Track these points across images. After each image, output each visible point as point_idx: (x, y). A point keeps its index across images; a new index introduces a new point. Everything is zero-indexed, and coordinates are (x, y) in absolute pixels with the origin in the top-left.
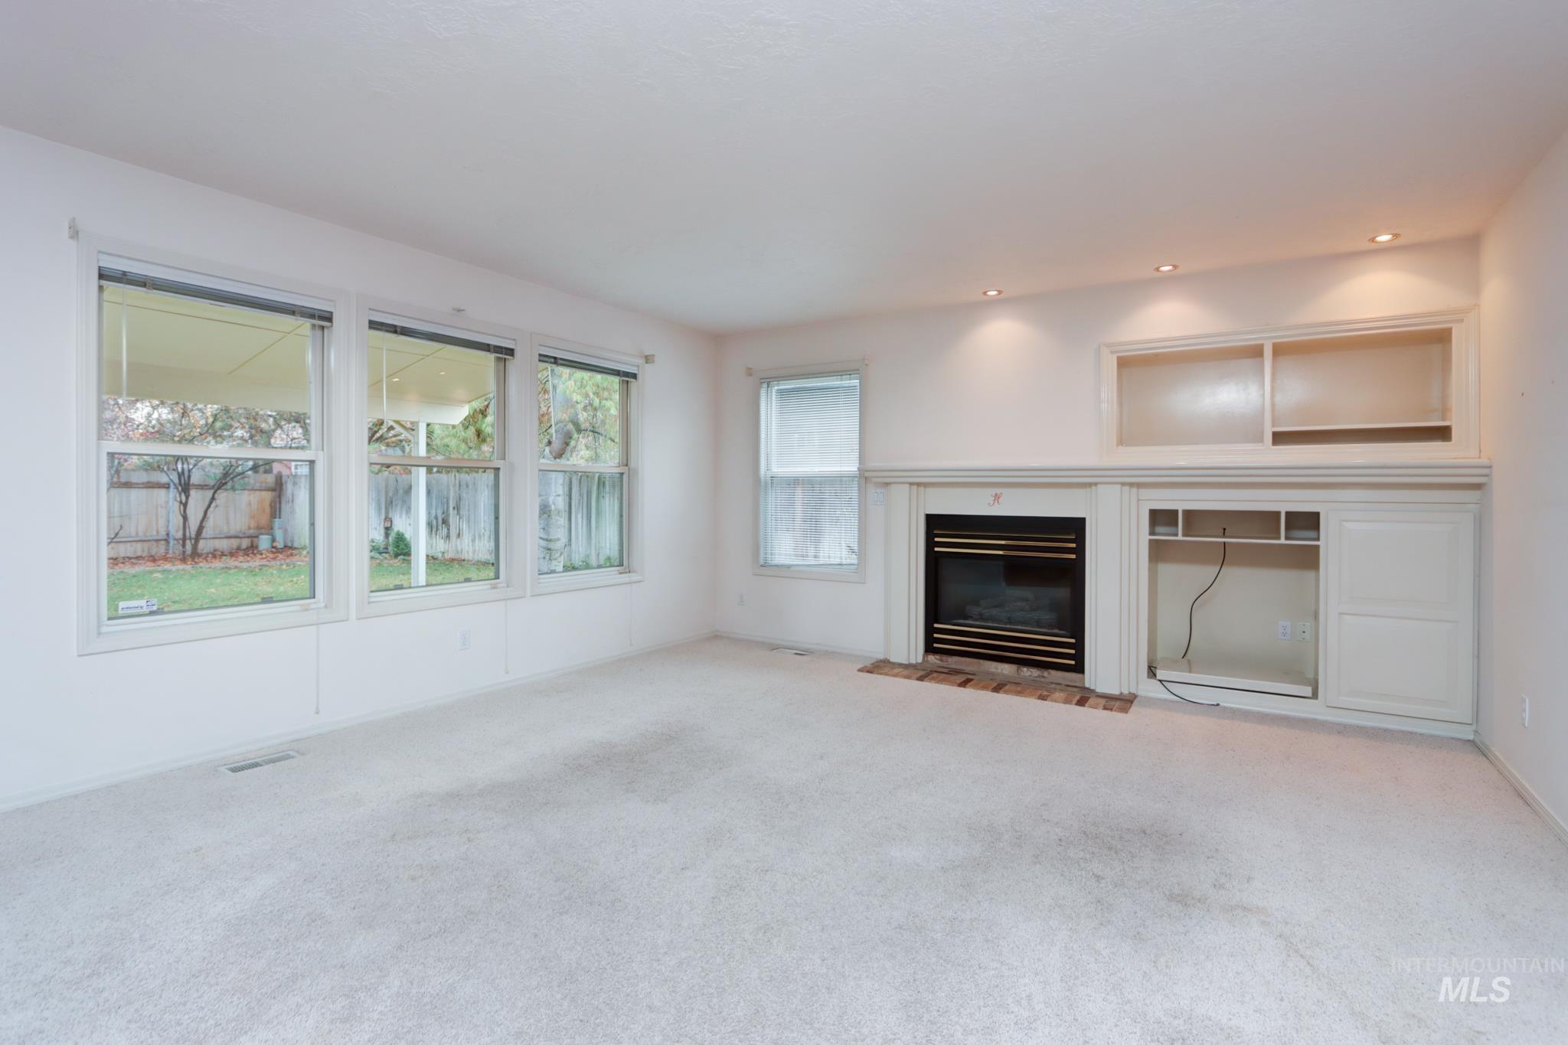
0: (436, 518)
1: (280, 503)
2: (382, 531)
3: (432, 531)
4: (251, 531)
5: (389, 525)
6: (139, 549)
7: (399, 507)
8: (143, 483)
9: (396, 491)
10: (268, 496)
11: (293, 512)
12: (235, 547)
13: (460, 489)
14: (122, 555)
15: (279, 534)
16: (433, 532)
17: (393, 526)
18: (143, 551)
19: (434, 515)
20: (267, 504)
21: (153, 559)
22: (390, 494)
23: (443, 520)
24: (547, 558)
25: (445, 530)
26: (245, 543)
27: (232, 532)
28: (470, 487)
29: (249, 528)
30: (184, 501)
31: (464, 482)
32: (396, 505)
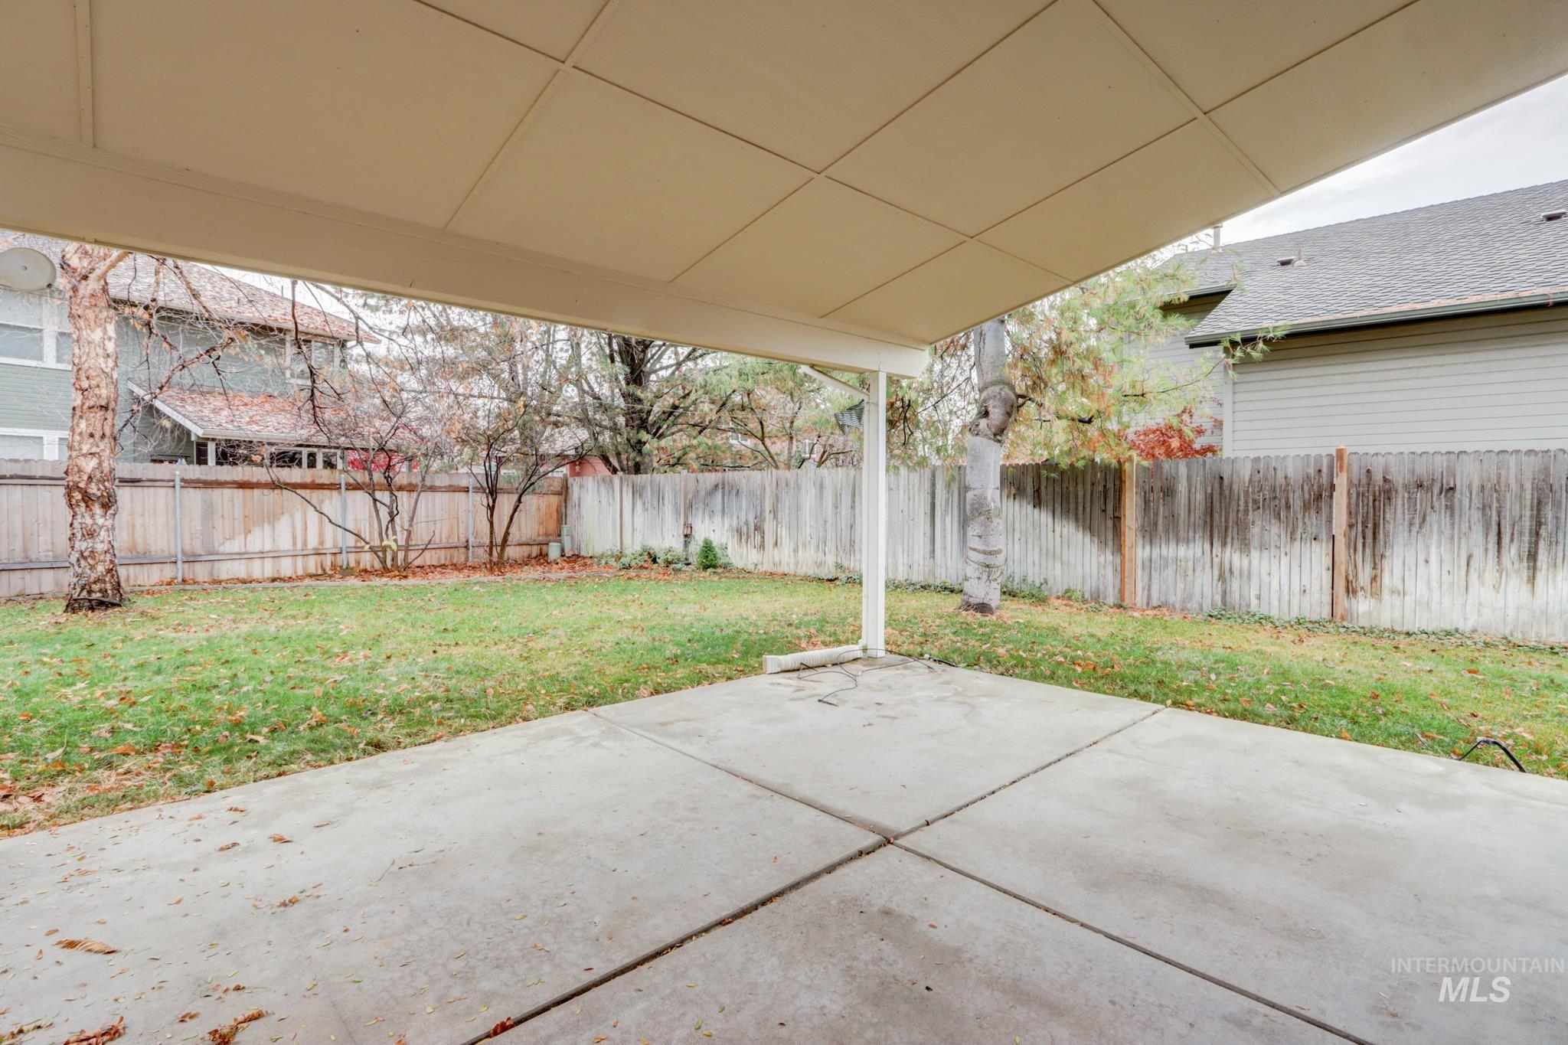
0: (747, 523)
1: (566, 507)
2: (682, 539)
3: (741, 539)
4: (541, 538)
5: (689, 532)
6: (441, 557)
7: (700, 510)
8: (445, 487)
9: (697, 492)
10: (554, 500)
11: (580, 517)
12: (526, 555)
13: (777, 488)
14: (428, 563)
15: (567, 541)
16: (743, 540)
17: (693, 533)
18: (446, 559)
19: (744, 520)
20: (555, 507)
21: (455, 567)
22: (690, 496)
23: (755, 526)
24: (985, 577)
25: (758, 538)
26: (535, 550)
27: (524, 540)
28: (792, 485)
29: (539, 535)
30: (491, 505)
31: (783, 480)
32: (697, 509)
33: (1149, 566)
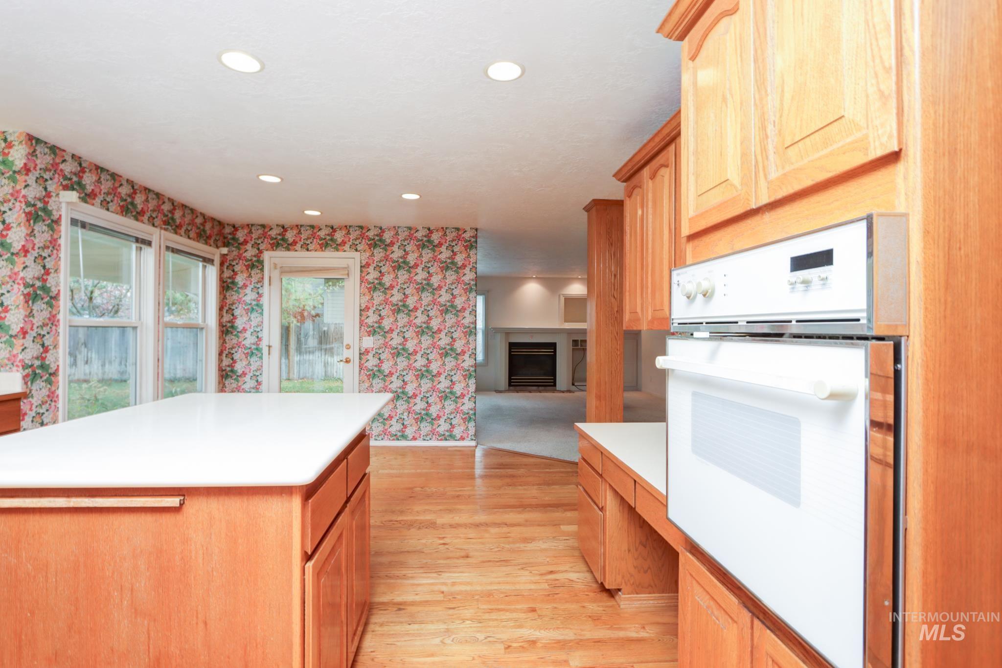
33: (299, 363)
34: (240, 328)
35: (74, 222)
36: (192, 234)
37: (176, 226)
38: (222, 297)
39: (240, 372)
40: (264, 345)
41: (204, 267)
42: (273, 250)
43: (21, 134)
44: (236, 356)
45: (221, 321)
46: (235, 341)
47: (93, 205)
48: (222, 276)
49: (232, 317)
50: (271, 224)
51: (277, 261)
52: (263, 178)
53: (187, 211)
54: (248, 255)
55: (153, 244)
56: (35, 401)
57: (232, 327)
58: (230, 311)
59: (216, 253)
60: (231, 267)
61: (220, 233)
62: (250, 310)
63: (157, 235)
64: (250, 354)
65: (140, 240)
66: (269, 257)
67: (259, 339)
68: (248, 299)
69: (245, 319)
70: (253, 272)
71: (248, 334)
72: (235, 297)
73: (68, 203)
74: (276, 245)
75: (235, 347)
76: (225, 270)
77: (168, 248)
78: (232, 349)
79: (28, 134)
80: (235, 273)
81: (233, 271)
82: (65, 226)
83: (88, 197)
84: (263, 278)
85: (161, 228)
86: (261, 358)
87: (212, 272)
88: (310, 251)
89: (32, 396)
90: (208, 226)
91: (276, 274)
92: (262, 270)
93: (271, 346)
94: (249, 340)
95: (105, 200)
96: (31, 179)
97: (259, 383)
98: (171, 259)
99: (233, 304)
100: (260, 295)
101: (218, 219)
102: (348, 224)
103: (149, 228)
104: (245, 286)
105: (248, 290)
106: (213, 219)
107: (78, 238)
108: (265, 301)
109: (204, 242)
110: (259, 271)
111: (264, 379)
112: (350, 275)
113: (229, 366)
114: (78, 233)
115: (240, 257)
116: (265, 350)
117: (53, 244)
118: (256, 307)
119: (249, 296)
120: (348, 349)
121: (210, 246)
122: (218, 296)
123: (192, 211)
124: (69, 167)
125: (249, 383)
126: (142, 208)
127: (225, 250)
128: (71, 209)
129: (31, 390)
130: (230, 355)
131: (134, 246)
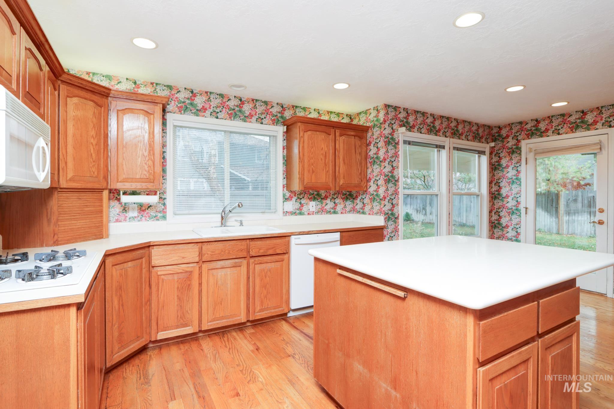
33: (568, 222)
34: (504, 195)
35: (405, 142)
36: (470, 138)
37: (460, 135)
38: (492, 175)
39: (504, 225)
40: (522, 207)
41: (479, 157)
42: (529, 139)
43: (382, 105)
44: (502, 214)
45: (491, 190)
46: (500, 204)
47: (413, 132)
48: (491, 161)
49: (498, 188)
50: (526, 120)
51: (531, 146)
52: (509, 90)
53: (466, 124)
54: (509, 145)
55: (446, 147)
56: (389, 230)
57: (499, 194)
58: (498, 184)
59: (487, 147)
60: (498, 154)
61: (490, 134)
62: (511, 182)
63: (447, 142)
64: (511, 213)
65: (438, 146)
66: (525, 144)
67: (518, 203)
68: (509, 175)
69: (507, 189)
70: (513, 156)
71: (510, 199)
72: (501, 174)
73: (402, 133)
74: (530, 135)
75: (501, 208)
76: (494, 157)
77: (455, 148)
78: (499, 208)
79: (385, 104)
80: (500, 158)
81: (499, 157)
82: (401, 146)
83: (410, 128)
84: (521, 160)
85: (450, 137)
86: (520, 216)
87: (485, 159)
88: (561, 134)
89: (388, 228)
90: (481, 131)
91: (531, 156)
92: (520, 154)
93: (528, 208)
94: (511, 203)
95: (420, 128)
96: (386, 125)
97: (518, 234)
98: (456, 155)
99: (499, 179)
100: (519, 172)
101: (488, 125)
102: (599, 105)
103: (443, 139)
104: (507, 166)
105: (510, 169)
106: (484, 126)
107: (407, 150)
108: (522, 176)
109: (478, 141)
110: (518, 155)
111: (522, 231)
112: (603, 149)
113: (496, 220)
114: (407, 147)
115: (503, 147)
116: (523, 211)
117: (396, 155)
118: (517, 180)
119: (511, 173)
120: (601, 212)
121: (483, 143)
122: (489, 174)
123: (470, 123)
124: (402, 115)
125: (511, 233)
126: (439, 128)
127: (493, 144)
128: (404, 136)
129: (387, 225)
130: (497, 213)
131: (436, 150)
